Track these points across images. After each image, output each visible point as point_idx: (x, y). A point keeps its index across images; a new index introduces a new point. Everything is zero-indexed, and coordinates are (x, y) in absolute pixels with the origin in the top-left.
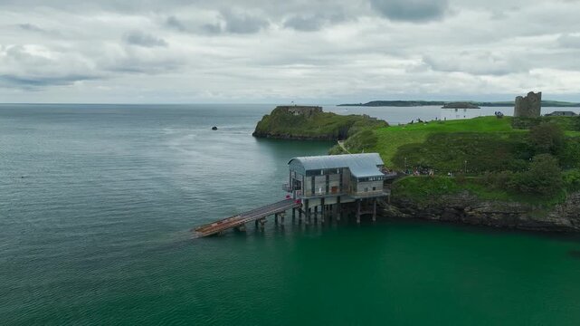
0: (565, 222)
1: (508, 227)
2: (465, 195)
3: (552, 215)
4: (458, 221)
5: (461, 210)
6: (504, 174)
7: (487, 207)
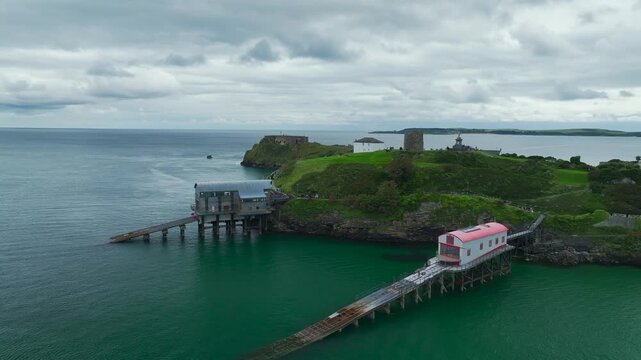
0: (401, 234)
1: (360, 239)
2: (335, 214)
3: (390, 229)
4: (328, 235)
5: (331, 226)
6: (359, 198)
7: (347, 223)
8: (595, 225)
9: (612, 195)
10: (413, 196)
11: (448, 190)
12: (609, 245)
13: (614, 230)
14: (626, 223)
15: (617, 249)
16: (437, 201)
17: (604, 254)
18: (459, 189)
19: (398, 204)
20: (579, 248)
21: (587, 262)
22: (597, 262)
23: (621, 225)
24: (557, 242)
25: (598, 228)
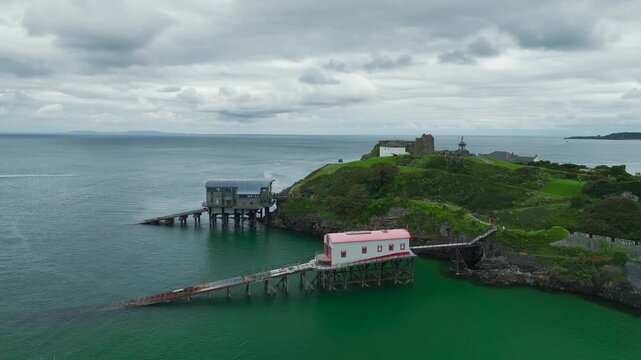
5: (313, 225)
7: (324, 223)
8: (553, 244)
9: (592, 211)
10: (381, 201)
11: (421, 196)
12: (557, 268)
13: (571, 252)
14: (589, 244)
15: (564, 274)
16: (406, 207)
17: (547, 278)
18: (433, 196)
19: (364, 207)
20: (524, 268)
21: (526, 285)
22: (538, 286)
23: (583, 246)
24: (502, 259)
25: (555, 247)
